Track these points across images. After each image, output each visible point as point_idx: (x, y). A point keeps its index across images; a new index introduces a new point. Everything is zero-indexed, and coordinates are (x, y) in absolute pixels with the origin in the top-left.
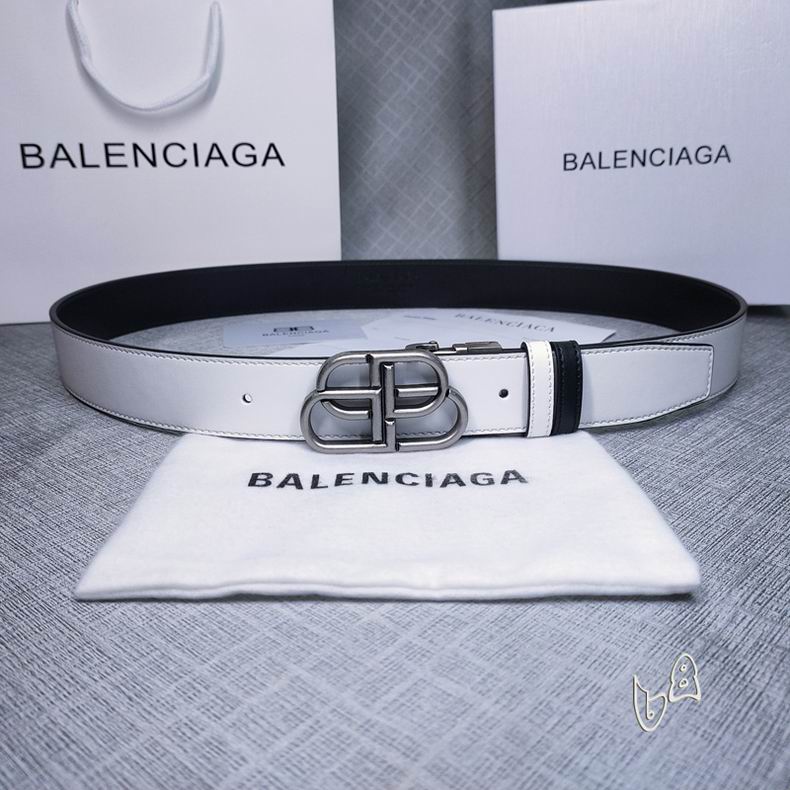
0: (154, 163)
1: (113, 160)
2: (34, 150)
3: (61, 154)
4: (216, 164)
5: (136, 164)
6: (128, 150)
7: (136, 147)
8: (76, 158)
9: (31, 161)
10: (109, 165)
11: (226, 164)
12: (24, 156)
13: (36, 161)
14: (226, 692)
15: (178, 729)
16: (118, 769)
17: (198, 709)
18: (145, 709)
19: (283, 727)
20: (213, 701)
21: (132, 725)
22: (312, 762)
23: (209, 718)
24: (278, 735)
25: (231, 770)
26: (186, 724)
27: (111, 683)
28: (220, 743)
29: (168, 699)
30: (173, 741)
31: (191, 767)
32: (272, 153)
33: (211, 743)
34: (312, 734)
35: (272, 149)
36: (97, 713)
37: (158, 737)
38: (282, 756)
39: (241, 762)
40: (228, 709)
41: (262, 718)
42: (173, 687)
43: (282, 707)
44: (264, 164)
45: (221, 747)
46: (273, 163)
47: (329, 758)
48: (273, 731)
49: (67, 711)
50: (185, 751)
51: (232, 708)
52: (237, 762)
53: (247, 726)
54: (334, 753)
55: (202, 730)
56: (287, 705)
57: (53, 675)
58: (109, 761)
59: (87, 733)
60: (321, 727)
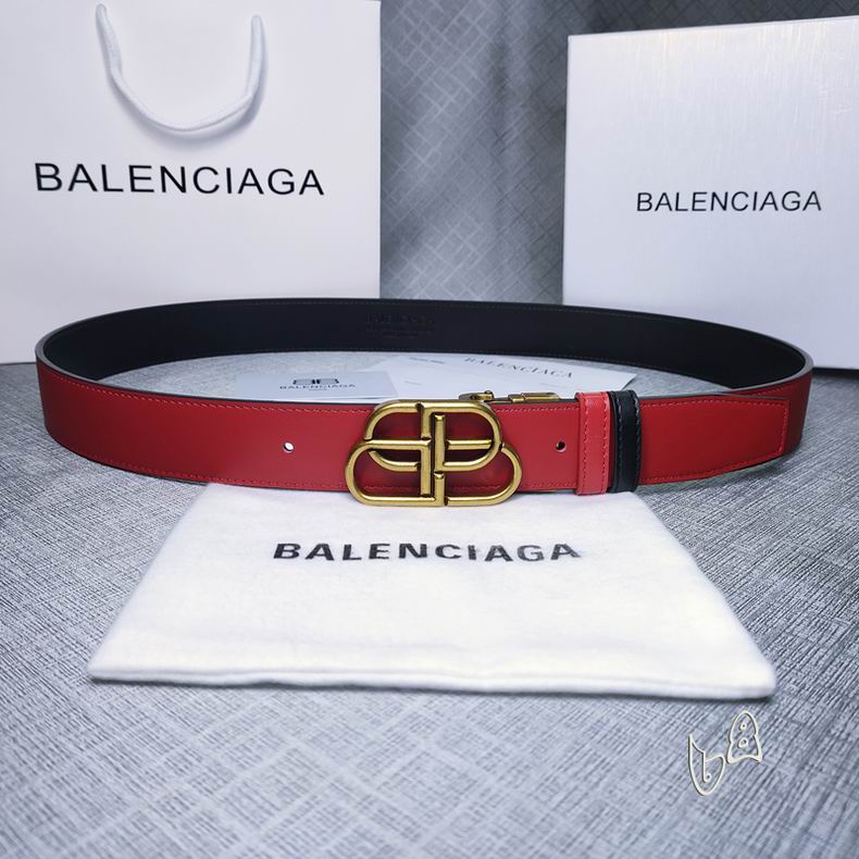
0: (183, 189)
1: (139, 184)
2: (51, 171)
3: (81, 176)
4: (251, 191)
5: (164, 190)
6: (156, 174)
7: (164, 170)
8: (98, 181)
9: (46, 183)
10: (133, 189)
11: (261, 192)
12: (39, 177)
13: (53, 183)
14: (219, 765)
15: (168, 803)
16: (103, 844)
17: (189, 783)
18: (133, 782)
19: (278, 803)
20: (205, 774)
21: (119, 798)
22: (308, 839)
23: (201, 792)
24: (273, 811)
25: (221, 847)
26: (176, 798)
27: (98, 753)
28: (212, 819)
29: (158, 771)
30: (162, 816)
31: (179, 843)
32: (311, 181)
33: (201, 819)
34: (307, 811)
35: (311, 176)
36: (82, 784)
37: (146, 811)
38: (276, 834)
39: (232, 839)
40: (220, 782)
41: (256, 793)
42: (164, 758)
43: (278, 781)
44: (302, 192)
45: (213, 824)
46: (311, 192)
47: (325, 835)
48: (267, 806)
49: (50, 782)
50: (174, 827)
51: (225, 782)
52: (228, 840)
53: (240, 802)
54: (330, 831)
55: (193, 804)
56: (283, 779)
57: (37, 742)
58: (93, 836)
59: (71, 807)
60: (317, 803)
